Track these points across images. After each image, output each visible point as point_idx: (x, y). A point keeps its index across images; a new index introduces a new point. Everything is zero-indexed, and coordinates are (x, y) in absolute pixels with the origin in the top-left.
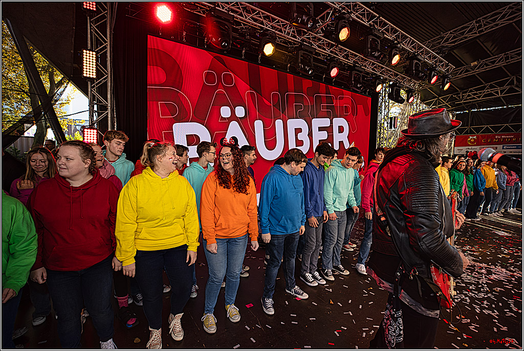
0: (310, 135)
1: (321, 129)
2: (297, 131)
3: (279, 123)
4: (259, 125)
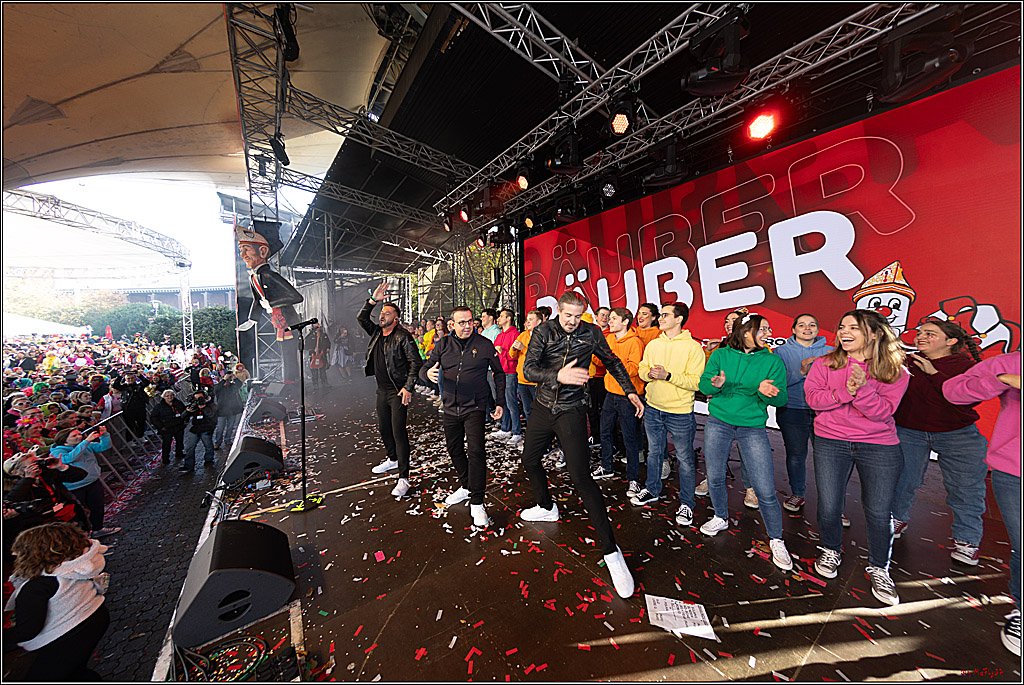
0: (694, 279)
1: (720, 262)
2: (662, 279)
3: (630, 276)
4: (602, 285)
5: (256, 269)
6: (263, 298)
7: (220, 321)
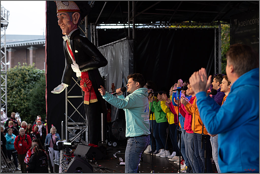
5: (69, 35)
6: (74, 62)
7: (28, 82)
